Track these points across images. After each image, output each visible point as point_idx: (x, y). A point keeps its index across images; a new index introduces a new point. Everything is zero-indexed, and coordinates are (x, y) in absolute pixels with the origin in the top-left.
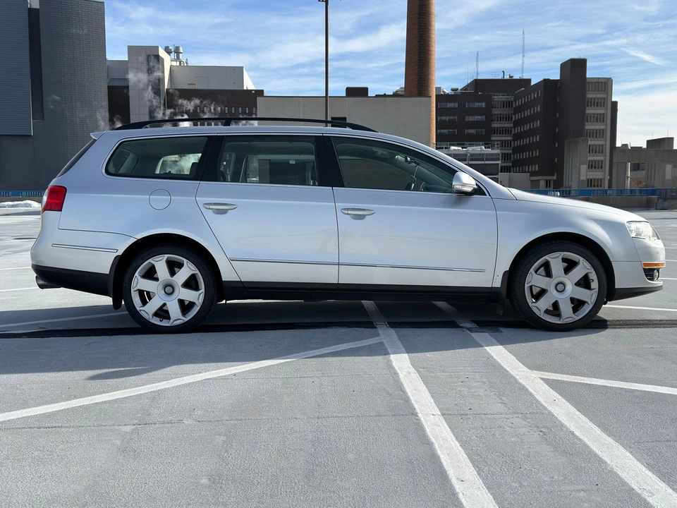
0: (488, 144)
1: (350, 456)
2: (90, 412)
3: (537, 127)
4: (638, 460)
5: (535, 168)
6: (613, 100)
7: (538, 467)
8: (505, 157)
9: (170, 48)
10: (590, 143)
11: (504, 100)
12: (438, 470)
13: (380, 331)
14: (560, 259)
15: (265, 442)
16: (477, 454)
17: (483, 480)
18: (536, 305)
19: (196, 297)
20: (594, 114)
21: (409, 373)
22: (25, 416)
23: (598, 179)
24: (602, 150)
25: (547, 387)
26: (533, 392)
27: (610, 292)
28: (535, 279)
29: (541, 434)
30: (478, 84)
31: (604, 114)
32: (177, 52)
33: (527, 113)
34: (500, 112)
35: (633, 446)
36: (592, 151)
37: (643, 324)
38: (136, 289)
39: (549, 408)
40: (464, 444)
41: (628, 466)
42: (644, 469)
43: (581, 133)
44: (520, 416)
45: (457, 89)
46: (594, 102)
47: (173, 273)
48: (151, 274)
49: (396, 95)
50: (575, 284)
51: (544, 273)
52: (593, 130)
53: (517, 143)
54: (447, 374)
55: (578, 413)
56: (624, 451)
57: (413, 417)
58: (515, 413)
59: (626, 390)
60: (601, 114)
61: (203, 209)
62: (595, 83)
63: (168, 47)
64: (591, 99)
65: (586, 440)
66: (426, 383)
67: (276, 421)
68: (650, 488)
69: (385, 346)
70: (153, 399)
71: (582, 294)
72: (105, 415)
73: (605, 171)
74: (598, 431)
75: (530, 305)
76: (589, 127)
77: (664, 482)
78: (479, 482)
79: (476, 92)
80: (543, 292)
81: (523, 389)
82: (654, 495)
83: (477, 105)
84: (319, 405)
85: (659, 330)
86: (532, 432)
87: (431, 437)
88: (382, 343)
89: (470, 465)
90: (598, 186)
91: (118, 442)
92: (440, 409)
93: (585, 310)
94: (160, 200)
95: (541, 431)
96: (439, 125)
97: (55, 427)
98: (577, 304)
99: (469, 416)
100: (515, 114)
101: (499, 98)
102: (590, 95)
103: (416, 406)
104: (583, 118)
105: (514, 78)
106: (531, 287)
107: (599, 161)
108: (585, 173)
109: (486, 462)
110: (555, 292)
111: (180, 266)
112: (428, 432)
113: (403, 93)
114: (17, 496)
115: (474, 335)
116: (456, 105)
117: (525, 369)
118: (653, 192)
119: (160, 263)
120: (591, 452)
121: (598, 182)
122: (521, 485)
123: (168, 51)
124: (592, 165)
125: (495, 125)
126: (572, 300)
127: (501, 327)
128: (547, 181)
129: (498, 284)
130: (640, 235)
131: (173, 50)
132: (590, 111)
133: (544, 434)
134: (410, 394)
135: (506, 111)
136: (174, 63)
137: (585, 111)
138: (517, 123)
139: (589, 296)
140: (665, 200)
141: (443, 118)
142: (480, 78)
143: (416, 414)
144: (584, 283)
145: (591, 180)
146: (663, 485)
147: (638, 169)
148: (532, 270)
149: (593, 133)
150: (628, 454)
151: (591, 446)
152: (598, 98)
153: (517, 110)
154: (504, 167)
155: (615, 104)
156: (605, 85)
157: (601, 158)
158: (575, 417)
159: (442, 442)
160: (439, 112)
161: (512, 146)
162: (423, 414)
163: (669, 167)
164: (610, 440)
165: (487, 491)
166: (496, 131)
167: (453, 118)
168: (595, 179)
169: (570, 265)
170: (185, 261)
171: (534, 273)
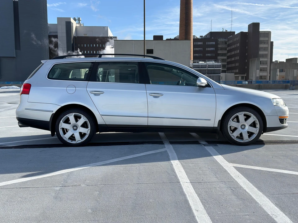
0: (216, 60)
1: (151, 200)
2: (42, 181)
3: (238, 53)
4: (272, 202)
5: (237, 71)
6: (271, 41)
7: (230, 205)
8: (224, 66)
9: (76, 18)
10: (261, 60)
11: (223, 41)
12: (187, 206)
13: (166, 146)
14: (243, 115)
15: (115, 194)
16: (205, 200)
17: (206, 210)
18: (233, 134)
19: (87, 131)
20: (263, 47)
21: (177, 164)
22: (14, 183)
23: (265, 76)
24: (266, 63)
25: (236, 170)
26: (230, 173)
27: (265, 129)
28: (232, 124)
29: (232, 191)
30: (211, 34)
31: (267, 47)
32: (79, 20)
33: (233, 47)
34: (221, 46)
35: (270, 196)
36: (262, 63)
37: (279, 143)
38: (61, 128)
39: (236, 180)
40: (199, 195)
41: (268, 204)
42: (274, 206)
43: (257, 56)
44: (223, 183)
45: (202, 36)
46: (263, 42)
47: (77, 121)
48: (67, 121)
49: (175, 39)
50: (250, 126)
51: (236, 121)
52: (263, 54)
53: (229, 60)
54: (194, 165)
55: (248, 182)
56: (267, 198)
57: (178, 183)
58: (221, 182)
59: (269, 172)
60: (266, 47)
61: (89, 93)
62: (263, 33)
63: (75, 18)
64: (262, 40)
65: (251, 194)
66: (184, 168)
67: (120, 185)
68: (276, 214)
69: (167, 152)
70: (68, 176)
71: (252, 130)
72: (48, 182)
73: (268, 72)
74: (256, 189)
75: (230, 134)
76: (261, 53)
77: (282, 211)
78: (205, 211)
79: (211, 37)
80: (236, 129)
81: (226, 171)
82: (277, 217)
83: (211, 43)
84: (138, 178)
85: (285, 145)
86: (228, 190)
87: (185, 192)
88: (166, 151)
89: (201, 204)
90: (264, 79)
91: (54, 194)
92: (190, 180)
93: (254, 137)
94: (71, 90)
95: (232, 190)
96: (195, 52)
97: (27, 188)
98: (250, 134)
99: (202, 183)
100: (228, 47)
101: (221, 40)
102: (261, 39)
103: (179, 179)
104: (258, 49)
105: (228, 31)
106: (230, 127)
107: (265, 68)
108: (258, 73)
109: (208, 203)
110: (240, 129)
111: (80, 118)
112: (184, 190)
113: (179, 38)
114: (12, 217)
115: (206, 147)
116: (202, 43)
117: (227, 162)
118: (288, 82)
119: (71, 117)
120: (253, 199)
121: (264, 77)
122: (222, 213)
123: (75, 20)
124: (262, 70)
125: (219, 52)
126: (248, 132)
127: (218, 144)
128: (242, 77)
129: (216, 125)
130: (278, 104)
131: (77, 19)
132: (261, 46)
133: (233, 191)
134: (177, 173)
135: (224, 46)
136: (78, 25)
137: (259, 46)
138: (229, 51)
139: (256, 131)
140: (294, 85)
141: (196, 49)
142: (212, 31)
143: (179, 182)
144: (253, 125)
145: (262, 76)
146: (282, 213)
147: (283, 71)
148: (231, 119)
149: (263, 55)
150: (268, 200)
151: (253, 196)
152: (265, 40)
153: (229, 46)
154: (223, 70)
155: (272, 43)
156: (268, 34)
157: (266, 67)
158: (247, 183)
159: (190, 194)
160: (195, 46)
161: (227, 61)
162: (182, 182)
163: (295, 71)
164: (261, 193)
165: (208, 215)
166: (219, 55)
167: (200, 49)
168: (263, 76)
169: (247, 117)
170: (82, 116)
171: (232, 121)
